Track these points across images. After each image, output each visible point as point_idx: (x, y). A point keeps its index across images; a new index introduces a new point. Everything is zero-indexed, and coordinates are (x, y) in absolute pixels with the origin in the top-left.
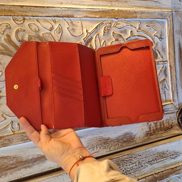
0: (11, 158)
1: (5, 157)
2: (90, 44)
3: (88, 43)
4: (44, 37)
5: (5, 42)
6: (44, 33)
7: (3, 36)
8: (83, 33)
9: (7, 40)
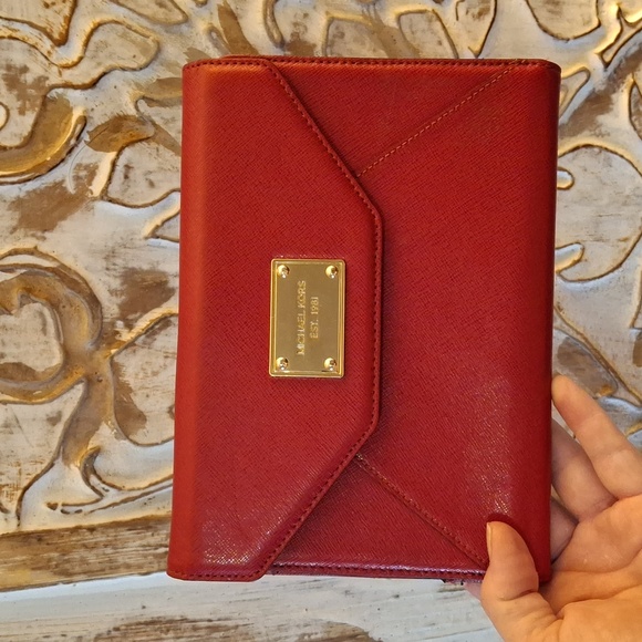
0: (195, 629)
1: (171, 621)
2: (630, 79)
3: (623, 77)
4: (406, 30)
5: (210, 44)
6: (403, 9)
7: (204, 12)
8: (599, 25)
9: (219, 35)
